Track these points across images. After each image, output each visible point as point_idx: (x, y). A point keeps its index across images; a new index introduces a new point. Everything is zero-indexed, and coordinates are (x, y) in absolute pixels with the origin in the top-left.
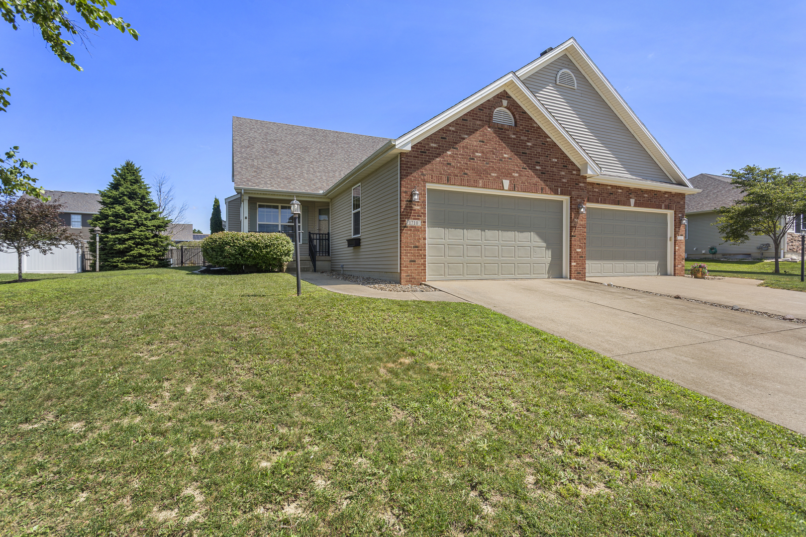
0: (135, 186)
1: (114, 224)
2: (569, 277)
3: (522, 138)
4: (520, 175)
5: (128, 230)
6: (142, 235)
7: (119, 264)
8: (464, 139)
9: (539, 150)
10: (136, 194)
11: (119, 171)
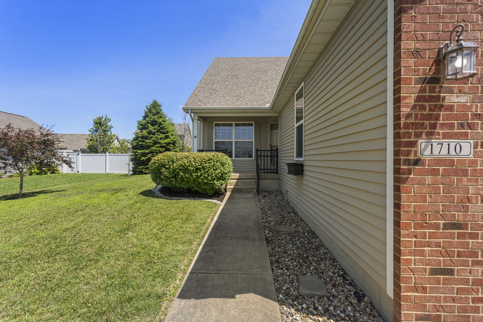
0: (156, 117)
1: (141, 143)
6: (157, 150)
7: (143, 170)
10: (156, 122)
11: (148, 107)
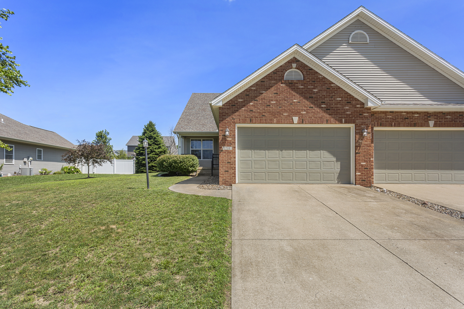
0: (152, 133)
1: (142, 151)
2: (354, 183)
3: (309, 87)
4: (307, 113)
6: (153, 156)
8: (262, 93)
9: (325, 93)
10: (152, 137)
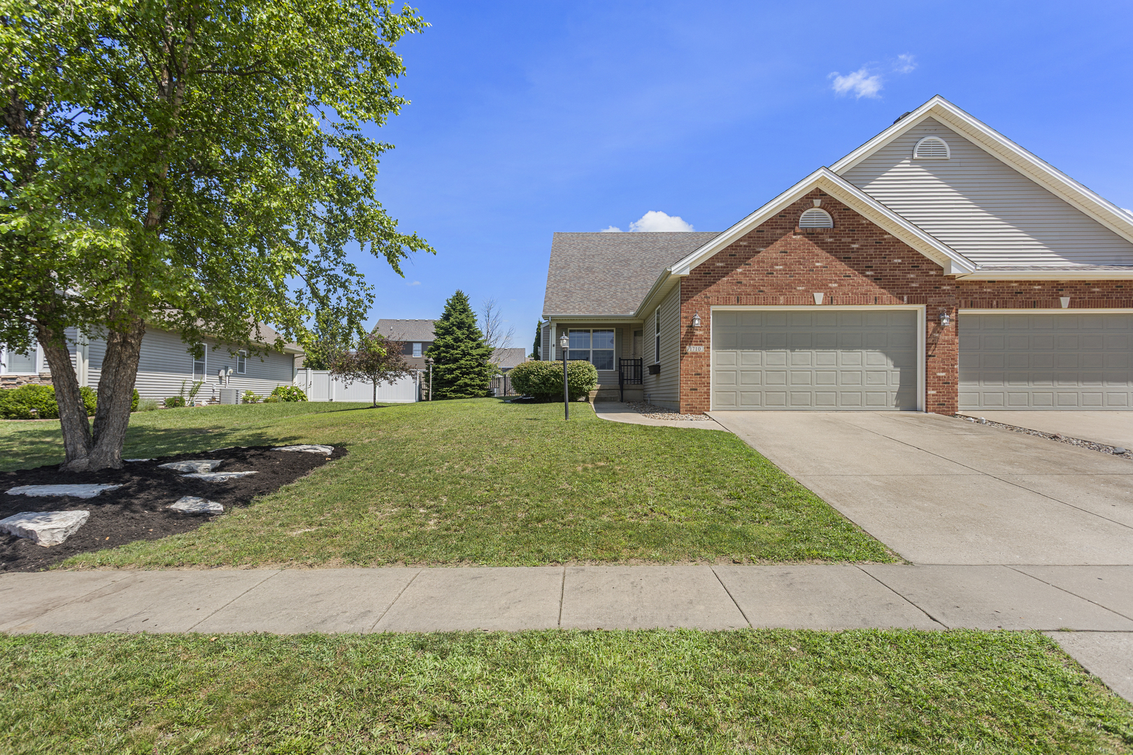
0: (463, 316)
1: (444, 354)
2: (924, 409)
3: (843, 240)
4: (840, 285)
5: (456, 360)
6: (467, 365)
7: (448, 393)
8: (759, 252)
9: (872, 251)
11: (450, 302)
